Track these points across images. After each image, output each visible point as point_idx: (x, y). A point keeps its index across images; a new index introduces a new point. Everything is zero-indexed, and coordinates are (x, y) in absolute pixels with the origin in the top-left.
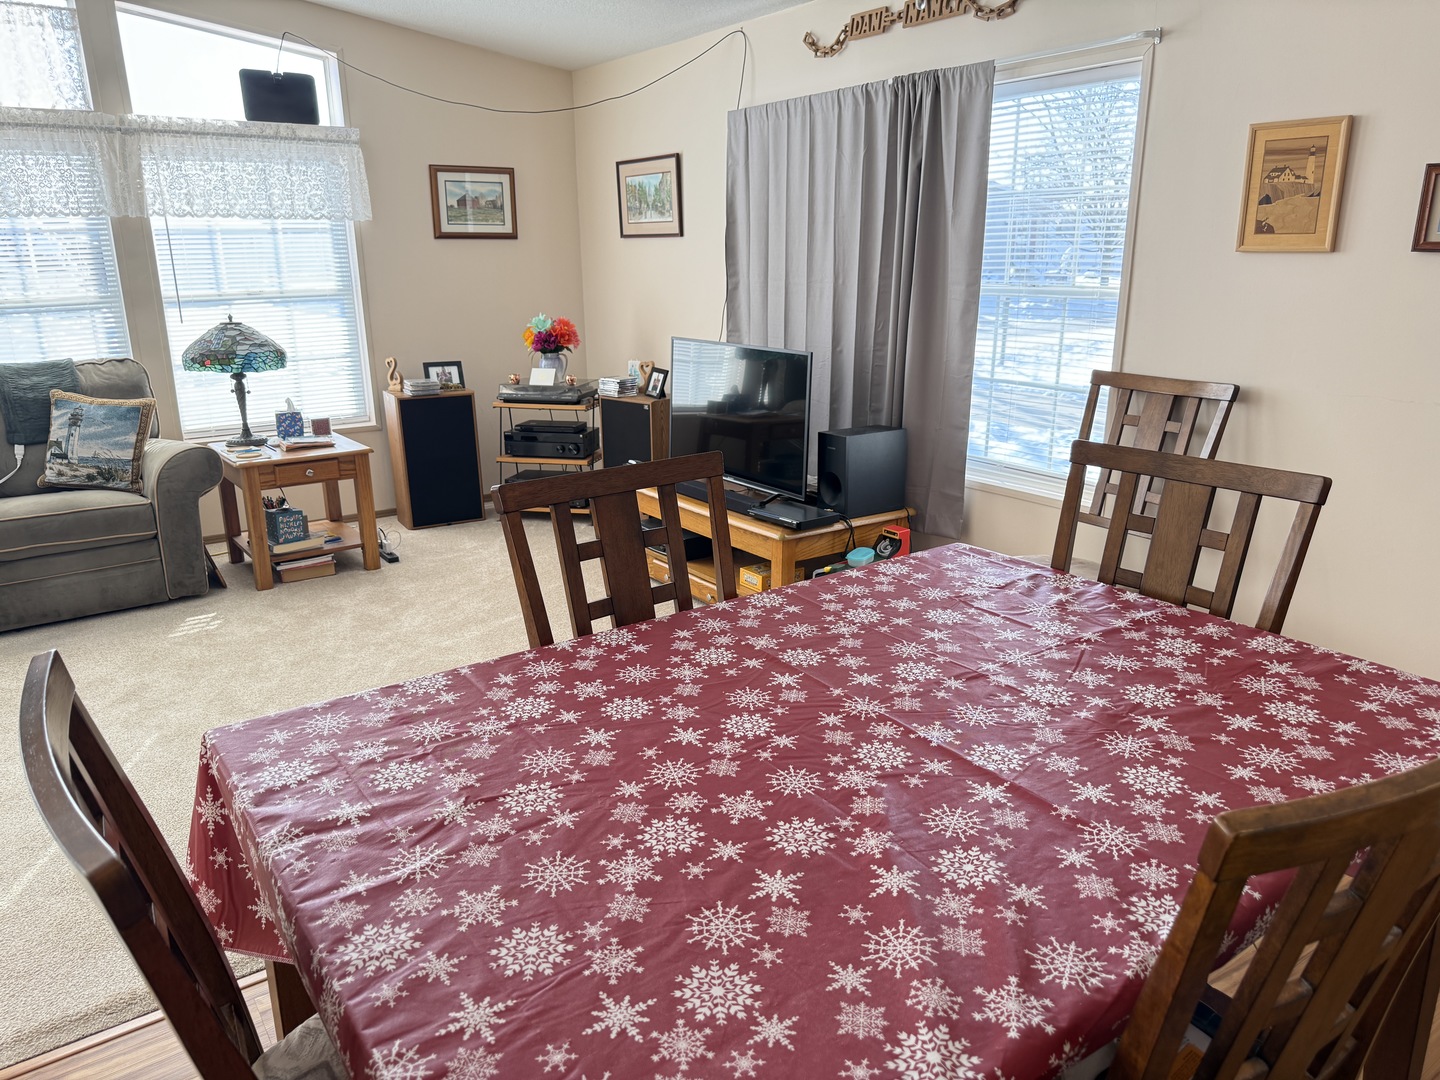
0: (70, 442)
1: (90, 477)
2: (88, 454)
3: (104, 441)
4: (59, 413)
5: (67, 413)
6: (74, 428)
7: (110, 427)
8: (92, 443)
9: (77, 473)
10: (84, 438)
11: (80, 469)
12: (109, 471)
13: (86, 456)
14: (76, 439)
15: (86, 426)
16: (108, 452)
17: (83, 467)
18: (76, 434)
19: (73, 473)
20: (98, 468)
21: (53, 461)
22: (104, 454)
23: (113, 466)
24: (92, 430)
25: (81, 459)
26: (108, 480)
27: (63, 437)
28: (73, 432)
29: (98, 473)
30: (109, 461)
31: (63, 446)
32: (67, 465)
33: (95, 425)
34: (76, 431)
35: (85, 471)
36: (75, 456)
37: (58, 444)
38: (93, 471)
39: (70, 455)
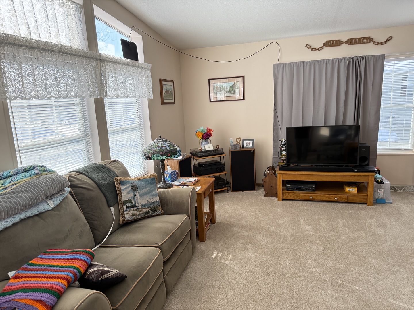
0: (136, 198)
1: (147, 213)
2: (145, 202)
3: (150, 195)
4: (125, 187)
5: (129, 186)
6: (135, 192)
7: (149, 188)
8: (145, 197)
9: (141, 212)
10: (141, 196)
11: (143, 210)
12: (154, 208)
13: (144, 203)
14: (138, 196)
15: (141, 190)
16: (152, 199)
17: (144, 209)
18: (137, 194)
19: (139, 213)
20: (150, 207)
21: (128, 210)
22: (151, 201)
23: (155, 205)
24: (143, 191)
25: (143, 205)
26: (154, 212)
27: (131, 197)
28: (136, 194)
29: (150, 210)
30: (153, 203)
31: (133, 201)
32: (136, 210)
33: (144, 188)
34: (137, 193)
35: (144, 211)
36: (140, 205)
37: (129, 201)
38: (148, 209)
39: (137, 205)
